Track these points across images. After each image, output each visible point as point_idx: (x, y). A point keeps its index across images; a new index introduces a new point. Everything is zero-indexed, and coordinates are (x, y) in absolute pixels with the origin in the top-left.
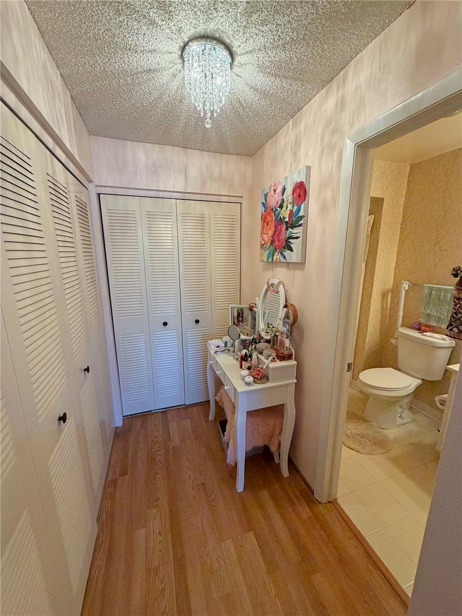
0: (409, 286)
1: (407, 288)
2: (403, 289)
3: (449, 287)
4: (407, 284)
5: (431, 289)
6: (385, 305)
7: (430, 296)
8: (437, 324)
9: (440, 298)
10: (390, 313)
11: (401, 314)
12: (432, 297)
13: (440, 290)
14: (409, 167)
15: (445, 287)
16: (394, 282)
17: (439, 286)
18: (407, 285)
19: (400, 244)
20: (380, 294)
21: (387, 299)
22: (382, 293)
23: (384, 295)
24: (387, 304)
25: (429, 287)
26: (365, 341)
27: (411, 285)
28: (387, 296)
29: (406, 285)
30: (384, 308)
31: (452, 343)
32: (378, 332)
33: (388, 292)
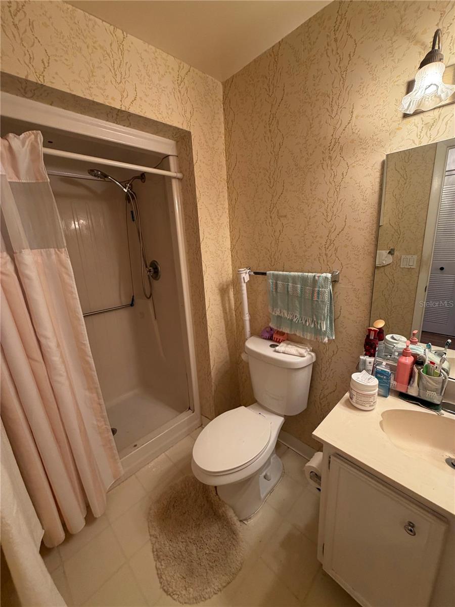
0: (249, 275)
1: (247, 278)
2: (243, 281)
3: (296, 273)
4: (246, 273)
5: (276, 278)
6: (227, 305)
7: (276, 289)
8: (291, 331)
9: (288, 291)
10: (235, 315)
11: (247, 317)
12: (279, 290)
13: (285, 279)
14: (221, 86)
15: (292, 273)
16: (233, 270)
17: (284, 273)
18: (248, 275)
19: (231, 212)
20: (217, 291)
21: (229, 297)
22: (219, 289)
23: (223, 291)
24: (229, 303)
25: (273, 274)
26: (209, 364)
27: (252, 273)
28: (228, 293)
29: (245, 276)
30: (228, 310)
31: (312, 357)
32: (225, 345)
33: (228, 286)
